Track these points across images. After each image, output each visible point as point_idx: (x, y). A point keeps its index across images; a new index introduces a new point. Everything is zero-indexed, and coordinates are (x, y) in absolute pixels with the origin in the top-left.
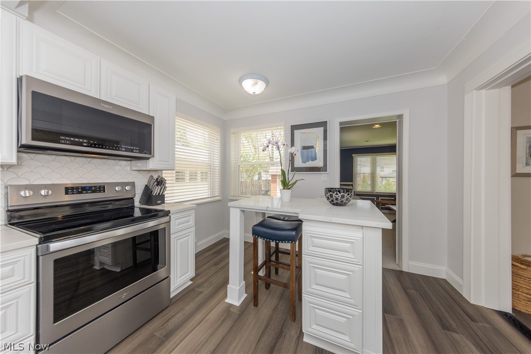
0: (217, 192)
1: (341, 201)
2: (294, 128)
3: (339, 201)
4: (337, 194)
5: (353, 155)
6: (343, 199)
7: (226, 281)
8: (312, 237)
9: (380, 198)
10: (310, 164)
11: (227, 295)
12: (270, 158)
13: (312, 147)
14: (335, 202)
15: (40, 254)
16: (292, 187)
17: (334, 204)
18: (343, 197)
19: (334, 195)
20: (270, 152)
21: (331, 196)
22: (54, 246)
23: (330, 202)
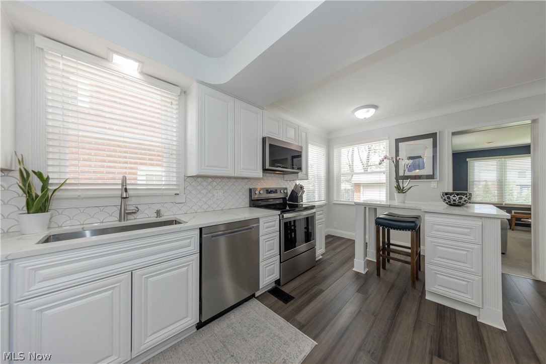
0: (323, 197)
1: (459, 202)
2: (398, 141)
3: (457, 202)
4: (454, 196)
5: (468, 160)
6: (460, 201)
7: (352, 256)
8: (434, 224)
9: (513, 212)
10: (417, 172)
11: (353, 265)
12: (349, 165)
13: (420, 157)
14: (452, 202)
15: (281, 219)
16: (407, 191)
17: (451, 205)
18: (460, 198)
19: (451, 197)
20: (350, 161)
21: (449, 198)
22: (286, 216)
23: (447, 203)
